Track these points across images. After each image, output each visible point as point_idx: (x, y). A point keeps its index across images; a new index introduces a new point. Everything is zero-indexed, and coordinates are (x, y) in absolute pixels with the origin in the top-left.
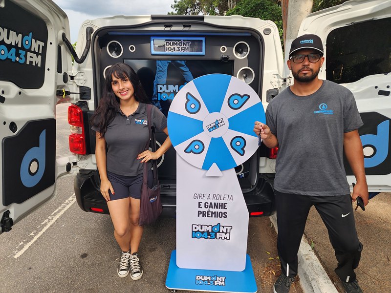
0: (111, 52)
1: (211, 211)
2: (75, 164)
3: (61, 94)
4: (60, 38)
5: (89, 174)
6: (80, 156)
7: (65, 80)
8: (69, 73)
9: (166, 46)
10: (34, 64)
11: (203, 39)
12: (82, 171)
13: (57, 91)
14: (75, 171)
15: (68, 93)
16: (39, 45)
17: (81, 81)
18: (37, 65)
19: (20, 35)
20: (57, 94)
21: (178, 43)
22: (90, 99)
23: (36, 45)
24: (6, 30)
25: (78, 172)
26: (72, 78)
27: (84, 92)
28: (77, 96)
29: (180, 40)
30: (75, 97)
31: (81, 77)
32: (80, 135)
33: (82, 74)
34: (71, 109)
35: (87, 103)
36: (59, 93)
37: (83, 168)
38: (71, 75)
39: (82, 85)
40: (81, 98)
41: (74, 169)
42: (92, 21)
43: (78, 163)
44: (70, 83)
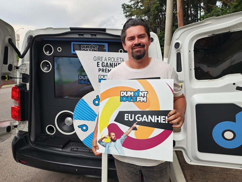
0: (46, 51)
2: (16, 126)
3: (4, 79)
4: (7, 42)
7: (10, 69)
8: (14, 65)
9: (82, 49)
11: (107, 44)
12: (20, 131)
13: (2, 76)
15: (10, 78)
17: (23, 70)
21: (90, 46)
22: (28, 82)
25: (18, 132)
26: (17, 68)
27: (24, 77)
28: (20, 80)
31: (24, 68)
32: (18, 107)
33: (24, 65)
34: (14, 89)
35: (26, 85)
37: (21, 130)
39: (24, 73)
40: (23, 82)
41: (14, 130)
42: (32, 31)
43: (18, 126)
44: (15, 71)
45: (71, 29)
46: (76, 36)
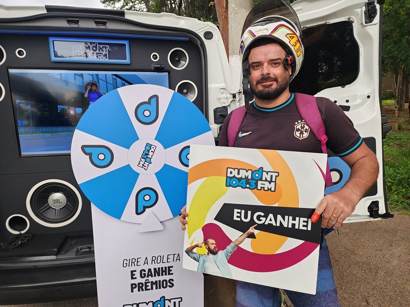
1: (150, 281)
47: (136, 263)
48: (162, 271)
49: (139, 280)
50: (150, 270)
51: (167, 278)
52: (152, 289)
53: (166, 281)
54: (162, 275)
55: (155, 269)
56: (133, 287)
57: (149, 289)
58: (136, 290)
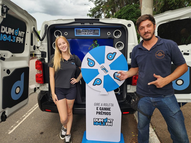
0: (56, 36)
1: (103, 111)
2: (38, 88)
3: (32, 55)
4: (32, 30)
5: (45, 93)
6: (41, 84)
7: (34, 49)
8: (36, 45)
9: (82, 33)
10: (19, 42)
11: (99, 29)
12: (41, 91)
13: (30, 54)
14: (38, 91)
15: (35, 55)
16: (22, 34)
17: (42, 49)
18: (21, 42)
19: (13, 30)
20: (30, 56)
21: (87, 31)
22: (46, 57)
23: (21, 33)
24: (6, 28)
25: (40, 92)
26: (38, 48)
27: (43, 54)
29: (88, 30)
30: (39, 57)
31: (42, 47)
32: (41, 74)
33: (42, 46)
34: (37, 62)
35: (44, 59)
36: (31, 55)
37: (42, 90)
38: (37, 46)
39: (42, 51)
40: (42, 57)
41: (38, 90)
42: (47, 22)
43: (40, 87)
44: (37, 50)
45: (76, 20)
46: (80, 24)
47: (98, 105)
48: (107, 109)
49: (99, 111)
50: (103, 108)
51: (109, 111)
52: (103, 114)
53: (108, 113)
54: (107, 110)
55: (105, 108)
56: (97, 113)
57: (102, 114)
58: (98, 114)
